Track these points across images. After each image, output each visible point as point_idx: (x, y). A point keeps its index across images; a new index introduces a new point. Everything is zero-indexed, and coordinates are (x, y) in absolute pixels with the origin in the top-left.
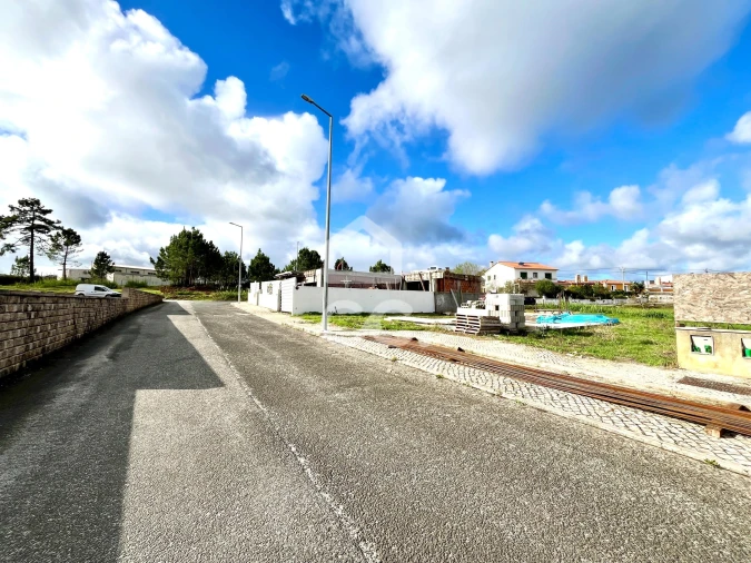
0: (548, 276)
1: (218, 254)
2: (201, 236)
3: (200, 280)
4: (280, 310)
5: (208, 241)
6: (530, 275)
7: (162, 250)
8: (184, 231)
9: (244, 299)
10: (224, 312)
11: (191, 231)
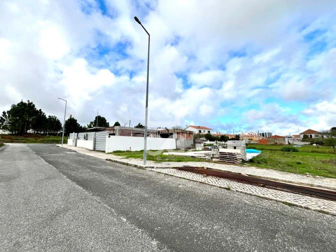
0: (209, 132)
1: (44, 117)
2: (34, 106)
3: (30, 131)
4: (94, 150)
5: (38, 109)
6: (202, 131)
7: (4, 113)
8: (22, 102)
9: (66, 142)
10: (55, 152)
11: (27, 102)
